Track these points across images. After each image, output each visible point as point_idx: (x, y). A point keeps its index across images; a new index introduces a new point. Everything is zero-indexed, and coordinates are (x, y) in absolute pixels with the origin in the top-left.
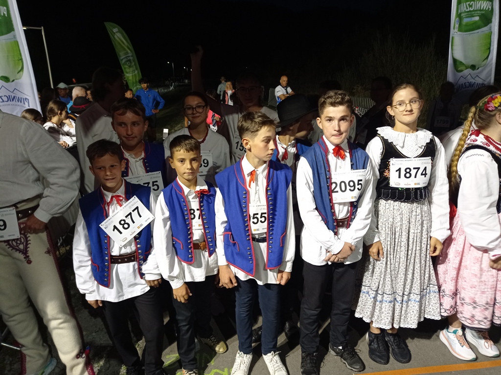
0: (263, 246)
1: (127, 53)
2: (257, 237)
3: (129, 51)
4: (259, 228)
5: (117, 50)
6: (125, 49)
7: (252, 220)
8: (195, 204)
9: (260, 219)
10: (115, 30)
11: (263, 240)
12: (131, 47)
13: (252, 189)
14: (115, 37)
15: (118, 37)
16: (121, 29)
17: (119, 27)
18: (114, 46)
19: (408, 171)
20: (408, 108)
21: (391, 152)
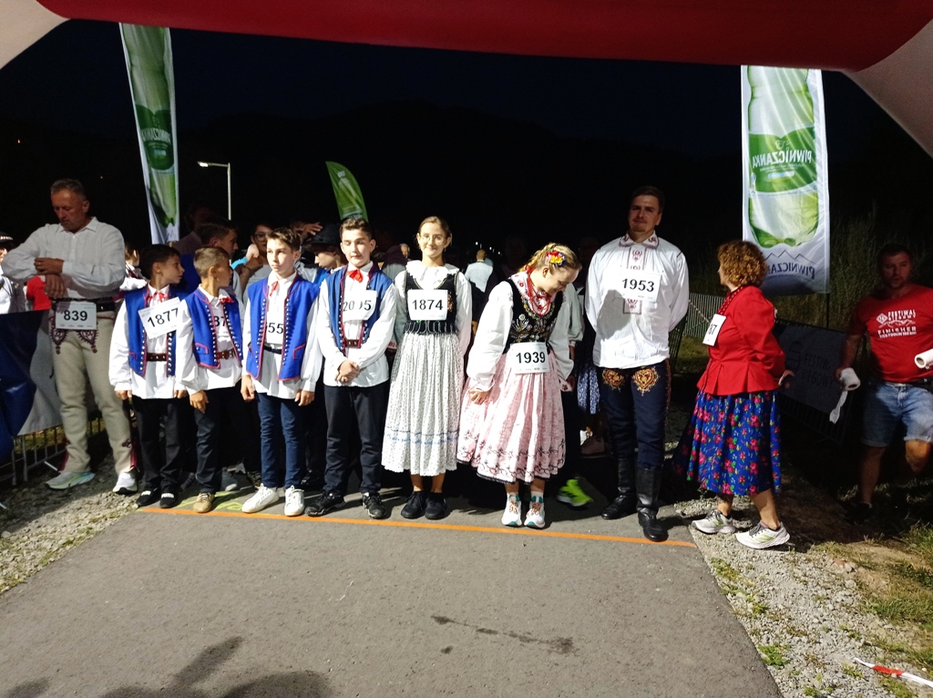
0: (278, 358)
1: (354, 209)
2: (273, 347)
3: (358, 207)
4: (275, 338)
5: (339, 203)
6: (351, 203)
7: (268, 329)
8: (218, 311)
9: (276, 329)
10: (340, 174)
11: (279, 352)
12: (361, 201)
13: (271, 299)
14: (340, 184)
15: (344, 185)
16: (350, 173)
17: (347, 170)
18: (336, 195)
19: (423, 303)
20: (430, 242)
21: (411, 284)
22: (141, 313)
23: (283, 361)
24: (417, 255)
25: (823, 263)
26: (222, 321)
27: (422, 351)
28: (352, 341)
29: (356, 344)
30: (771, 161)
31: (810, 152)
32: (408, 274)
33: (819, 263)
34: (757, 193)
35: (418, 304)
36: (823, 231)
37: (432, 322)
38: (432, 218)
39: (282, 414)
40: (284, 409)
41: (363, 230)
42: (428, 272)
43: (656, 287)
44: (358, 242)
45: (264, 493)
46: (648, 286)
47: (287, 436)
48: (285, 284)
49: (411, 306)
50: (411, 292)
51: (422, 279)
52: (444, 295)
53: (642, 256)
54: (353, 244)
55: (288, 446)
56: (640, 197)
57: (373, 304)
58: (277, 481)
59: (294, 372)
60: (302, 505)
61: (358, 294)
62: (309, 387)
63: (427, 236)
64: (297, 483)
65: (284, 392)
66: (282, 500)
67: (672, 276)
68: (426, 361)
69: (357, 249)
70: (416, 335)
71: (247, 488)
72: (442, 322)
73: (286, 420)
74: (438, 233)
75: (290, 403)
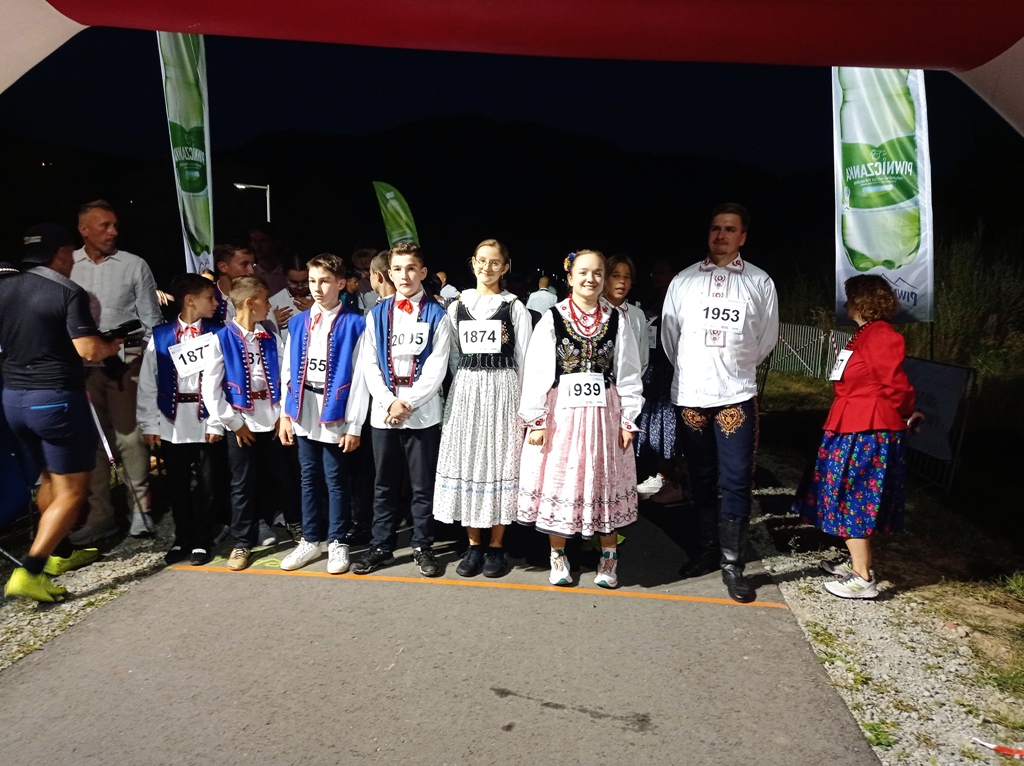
0: (320, 398)
1: (404, 233)
2: (314, 386)
3: (408, 231)
4: (317, 376)
5: (388, 228)
6: (400, 226)
7: (309, 365)
8: (253, 347)
9: (318, 366)
10: (389, 195)
11: (320, 391)
12: (412, 225)
13: (314, 334)
14: (388, 206)
15: (392, 206)
16: (399, 194)
17: (397, 191)
18: (384, 218)
19: (474, 334)
22: (171, 349)
23: (325, 401)
25: (927, 286)
26: (256, 358)
27: (474, 388)
28: (403, 379)
29: (407, 382)
30: (866, 173)
31: (911, 163)
33: (922, 287)
34: (851, 209)
35: (470, 336)
36: (925, 252)
38: (491, 241)
41: (415, 255)
45: (305, 549)
46: (733, 316)
48: (329, 317)
49: (462, 339)
50: (462, 323)
53: (726, 282)
56: (719, 217)
57: (425, 337)
58: (319, 535)
59: (338, 414)
60: (346, 562)
61: (408, 326)
62: (354, 430)
63: (483, 260)
64: (341, 536)
65: (327, 436)
66: (325, 555)
68: (478, 400)
69: (407, 276)
71: (285, 543)
73: (329, 467)
74: (496, 257)
75: (333, 448)
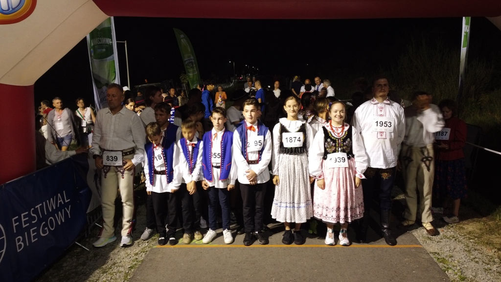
0: (218, 170)
4: (217, 161)
7: (213, 156)
9: (217, 156)
13: (214, 142)
19: (291, 139)
20: (292, 109)
21: (283, 130)
23: (221, 171)
24: (285, 115)
28: (253, 161)
32: (281, 125)
37: (296, 148)
39: (219, 194)
40: (220, 193)
42: (291, 123)
43: (393, 124)
44: (252, 111)
46: (389, 124)
47: (222, 205)
48: (220, 134)
50: (284, 134)
51: (289, 127)
52: (301, 135)
54: (249, 112)
55: (223, 210)
63: (290, 106)
67: (398, 118)
69: (251, 114)
70: (288, 155)
72: (300, 147)
73: (222, 199)
74: (295, 104)
